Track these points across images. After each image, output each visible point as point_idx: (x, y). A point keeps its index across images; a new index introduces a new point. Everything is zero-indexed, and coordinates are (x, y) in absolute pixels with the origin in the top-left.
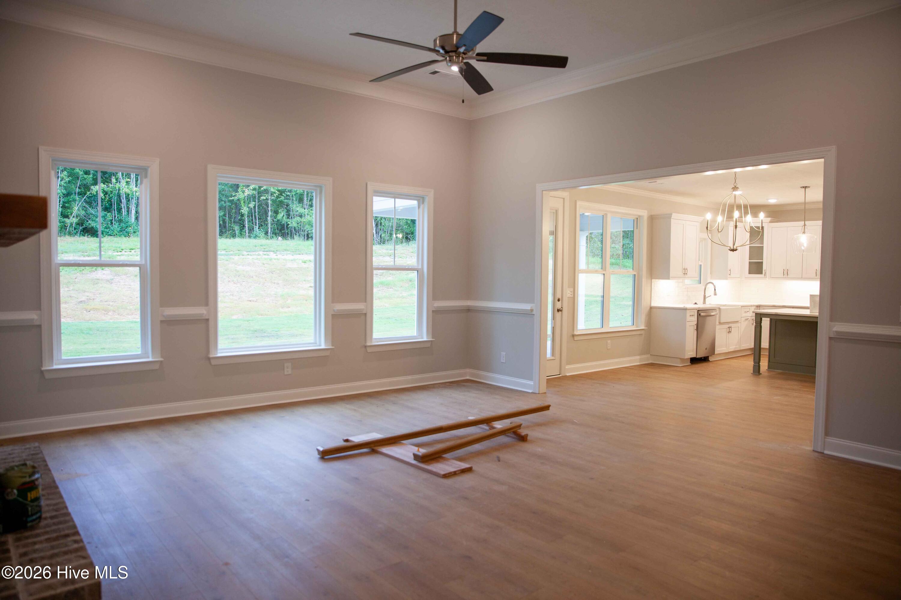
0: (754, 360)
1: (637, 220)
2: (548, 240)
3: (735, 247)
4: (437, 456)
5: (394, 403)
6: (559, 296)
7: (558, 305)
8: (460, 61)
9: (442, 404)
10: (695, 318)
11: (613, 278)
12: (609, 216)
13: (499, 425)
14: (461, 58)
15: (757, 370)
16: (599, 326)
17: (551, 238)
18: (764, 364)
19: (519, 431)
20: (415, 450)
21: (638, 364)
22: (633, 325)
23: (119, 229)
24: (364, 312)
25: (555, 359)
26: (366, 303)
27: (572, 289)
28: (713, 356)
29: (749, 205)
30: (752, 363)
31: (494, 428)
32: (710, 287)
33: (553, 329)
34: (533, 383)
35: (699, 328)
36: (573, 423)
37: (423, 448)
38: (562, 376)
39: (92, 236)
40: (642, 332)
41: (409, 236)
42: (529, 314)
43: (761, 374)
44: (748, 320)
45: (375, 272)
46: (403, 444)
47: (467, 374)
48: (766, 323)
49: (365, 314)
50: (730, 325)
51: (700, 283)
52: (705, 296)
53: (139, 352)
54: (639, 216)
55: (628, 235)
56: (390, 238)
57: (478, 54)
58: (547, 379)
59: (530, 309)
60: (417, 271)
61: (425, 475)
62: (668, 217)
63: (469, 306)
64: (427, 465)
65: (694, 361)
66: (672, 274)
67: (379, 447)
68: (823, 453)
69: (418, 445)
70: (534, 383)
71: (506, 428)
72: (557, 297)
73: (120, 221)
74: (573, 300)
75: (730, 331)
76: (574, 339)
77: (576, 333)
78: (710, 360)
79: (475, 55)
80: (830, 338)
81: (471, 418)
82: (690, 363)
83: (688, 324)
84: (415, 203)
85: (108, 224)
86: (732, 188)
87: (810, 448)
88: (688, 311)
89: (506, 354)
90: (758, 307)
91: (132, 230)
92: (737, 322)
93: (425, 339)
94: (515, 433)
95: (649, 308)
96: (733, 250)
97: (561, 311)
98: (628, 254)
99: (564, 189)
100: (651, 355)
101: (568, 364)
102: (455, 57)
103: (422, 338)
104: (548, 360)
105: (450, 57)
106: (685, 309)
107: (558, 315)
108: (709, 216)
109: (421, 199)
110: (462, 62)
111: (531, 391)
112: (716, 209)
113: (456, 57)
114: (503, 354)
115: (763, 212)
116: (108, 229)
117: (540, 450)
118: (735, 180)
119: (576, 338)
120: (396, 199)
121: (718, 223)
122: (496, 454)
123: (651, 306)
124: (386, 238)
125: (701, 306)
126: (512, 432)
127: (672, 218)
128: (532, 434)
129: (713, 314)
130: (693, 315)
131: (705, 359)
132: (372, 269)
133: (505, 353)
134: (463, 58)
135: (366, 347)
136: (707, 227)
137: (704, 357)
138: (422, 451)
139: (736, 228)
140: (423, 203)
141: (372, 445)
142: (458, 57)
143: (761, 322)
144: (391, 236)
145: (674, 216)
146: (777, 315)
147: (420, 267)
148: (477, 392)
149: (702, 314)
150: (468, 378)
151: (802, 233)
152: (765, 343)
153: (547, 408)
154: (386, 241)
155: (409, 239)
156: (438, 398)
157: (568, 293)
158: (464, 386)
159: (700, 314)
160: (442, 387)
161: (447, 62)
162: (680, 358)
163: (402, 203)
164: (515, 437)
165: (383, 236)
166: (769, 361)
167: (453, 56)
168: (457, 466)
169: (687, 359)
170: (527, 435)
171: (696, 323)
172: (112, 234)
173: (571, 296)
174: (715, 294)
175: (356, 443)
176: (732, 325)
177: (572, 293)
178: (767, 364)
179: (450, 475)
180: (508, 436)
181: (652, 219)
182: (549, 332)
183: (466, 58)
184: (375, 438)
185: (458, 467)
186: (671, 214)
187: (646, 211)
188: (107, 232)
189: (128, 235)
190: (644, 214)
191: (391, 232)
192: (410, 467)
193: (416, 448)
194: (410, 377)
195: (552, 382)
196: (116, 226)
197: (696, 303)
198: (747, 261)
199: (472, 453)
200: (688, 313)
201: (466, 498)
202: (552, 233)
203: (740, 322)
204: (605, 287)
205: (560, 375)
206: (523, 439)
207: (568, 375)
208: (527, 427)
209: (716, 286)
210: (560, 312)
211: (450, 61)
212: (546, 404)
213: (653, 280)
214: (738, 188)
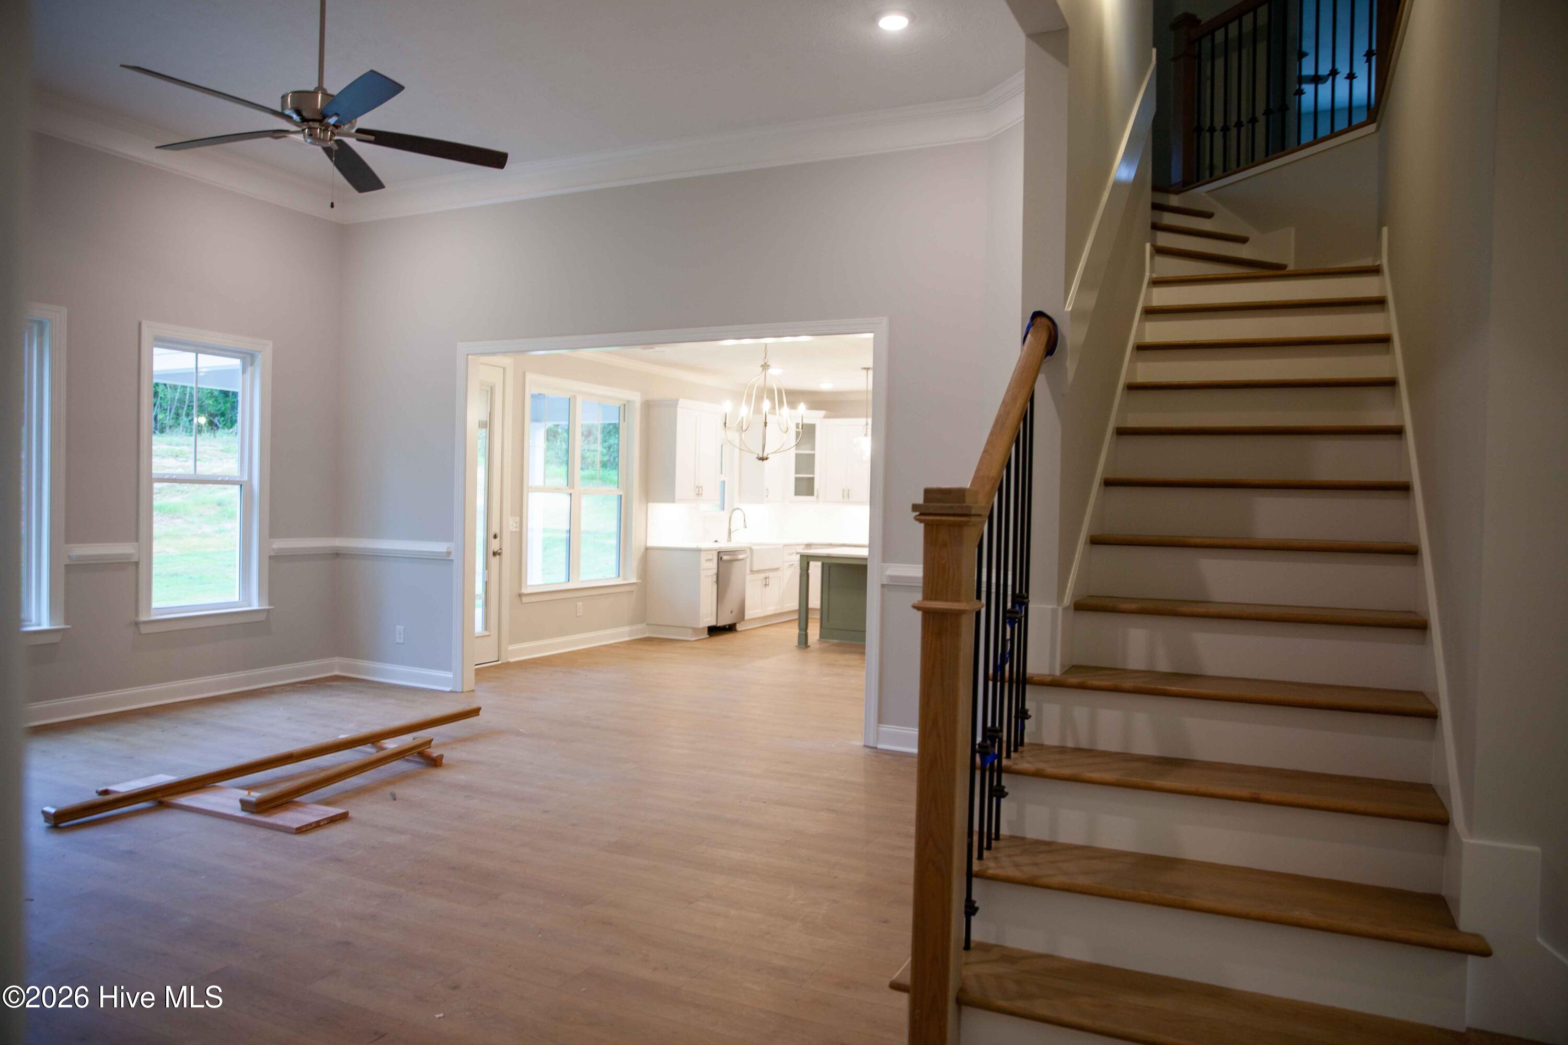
0: (799, 625)
1: (624, 408)
2: (476, 438)
3: (765, 455)
4: (285, 800)
5: (197, 724)
6: (495, 529)
7: (495, 544)
8: (328, 139)
9: (289, 718)
10: (714, 564)
11: (586, 501)
12: (579, 399)
13: (392, 745)
14: (329, 133)
15: (803, 642)
16: (562, 578)
17: (483, 432)
18: (814, 632)
19: (429, 750)
20: (244, 794)
21: (627, 639)
22: (619, 576)
24: (135, 559)
25: (489, 635)
26: (138, 543)
27: (518, 519)
28: (742, 623)
29: (785, 390)
30: (797, 631)
31: (383, 749)
32: (737, 515)
33: (487, 584)
34: (451, 676)
35: (722, 580)
36: (518, 734)
37: (257, 791)
38: (502, 664)
40: (634, 588)
41: (216, 420)
42: (445, 559)
43: (809, 646)
44: (794, 566)
45: (156, 486)
46: (220, 788)
47: (336, 666)
48: (815, 569)
49: (137, 564)
50: (767, 574)
51: (724, 509)
52: (730, 530)
54: (628, 401)
55: (612, 430)
56: (176, 422)
57: (359, 131)
58: (476, 669)
59: (445, 551)
60: (240, 486)
61: (263, 833)
62: (673, 404)
63: (337, 547)
64: (266, 816)
65: (714, 631)
66: (678, 495)
67: (171, 798)
68: (876, 748)
69: (249, 788)
70: (453, 675)
71: (407, 747)
72: (493, 532)
74: (520, 537)
75: (767, 583)
76: (521, 600)
77: (524, 591)
78: (739, 630)
79: (354, 131)
80: (883, 586)
81: (343, 736)
82: (708, 634)
83: (703, 574)
84: (236, 363)
86: (760, 365)
87: (862, 744)
88: (703, 554)
89: (404, 629)
90: (809, 546)
92: (777, 569)
93: (255, 606)
94: (421, 754)
95: (643, 549)
96: (762, 459)
97: (499, 554)
98: (611, 462)
99: (505, 353)
100: (647, 624)
101: (512, 642)
102: (318, 130)
103: (250, 606)
104: (476, 637)
105: (310, 128)
106: (698, 550)
107: (495, 561)
108: (727, 406)
109: (248, 358)
110: (331, 140)
111: (448, 689)
112: (737, 396)
113: (320, 132)
114: (400, 628)
115: (805, 403)
117: (463, 777)
118: (766, 354)
119: (525, 600)
120: (199, 355)
121: (740, 418)
122: (389, 789)
123: (646, 546)
124: (167, 422)
125: (724, 545)
126: (415, 754)
127: (679, 405)
128: (449, 755)
129: (741, 557)
130: (710, 560)
131: (730, 629)
132: (151, 480)
133: (403, 627)
134: (333, 134)
135: (137, 624)
136: (725, 423)
137: (730, 625)
138: (255, 796)
139: (766, 426)
140: (252, 364)
141: (159, 795)
142: (325, 131)
143: (808, 569)
144: (177, 419)
145: (682, 402)
146: (829, 557)
147: (246, 478)
148: (354, 695)
149: (725, 558)
150: (336, 673)
151: (863, 435)
152: (815, 601)
153: (475, 712)
154: (168, 428)
155: (216, 425)
156: (281, 709)
157: (511, 524)
158: (331, 686)
159: (721, 558)
160: (288, 691)
161: (304, 137)
162: (692, 628)
163: (208, 362)
164: (423, 761)
165: (160, 417)
166: (821, 627)
167: (317, 128)
168: (322, 813)
169: (703, 628)
170: (441, 756)
171: (715, 571)
173: (514, 530)
174: (745, 527)
175: (124, 794)
176: (771, 574)
177: (518, 525)
178: (818, 632)
179: (308, 828)
180: (408, 760)
181: (648, 406)
182: (479, 589)
183: (339, 134)
184: (161, 783)
185: (323, 815)
186: (677, 400)
187: (639, 394)
190: (636, 398)
191: (178, 410)
192: (234, 823)
193: (246, 792)
194: (226, 677)
195: (483, 673)
197: (716, 541)
198: (792, 476)
199: (347, 791)
200: (704, 556)
201: (338, 860)
202: (482, 425)
203: (781, 569)
204: (573, 515)
205: (498, 661)
206: (435, 762)
207: (512, 660)
208: (444, 745)
209: (746, 515)
210: (498, 557)
211: (311, 135)
212: (474, 706)
213: (650, 505)
214: (769, 366)
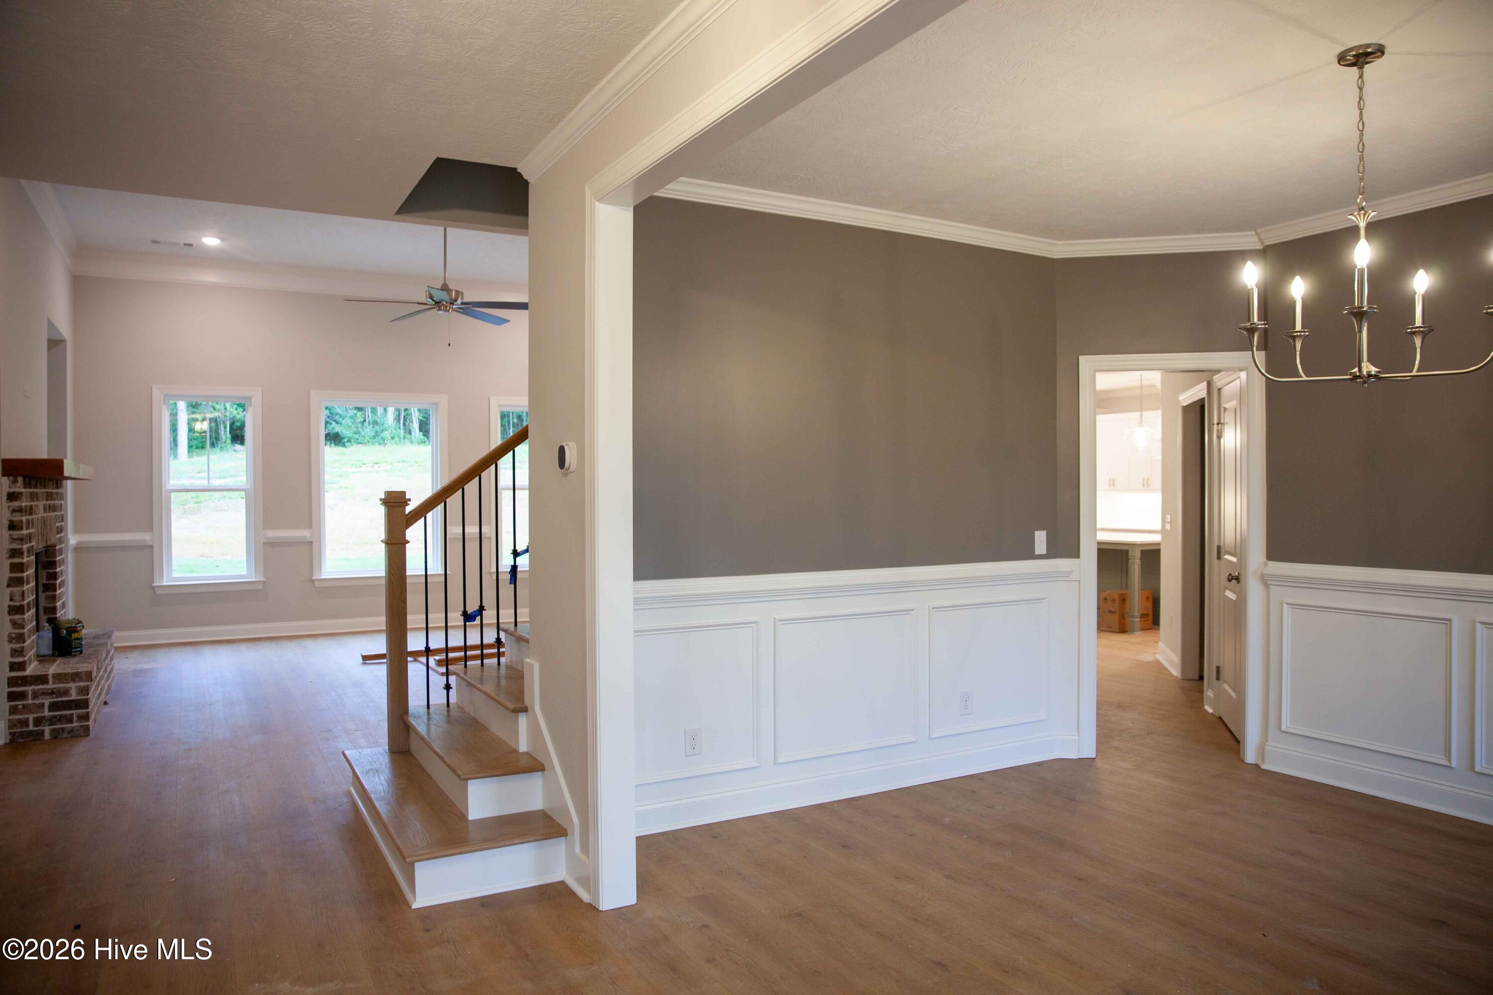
23: (372, 434)
39: (336, 444)
53: (245, 573)
73: (375, 423)
85: (358, 428)
91: (389, 434)
116: (358, 435)
172: (362, 442)
188: (356, 439)
189: (383, 442)
196: (368, 431)
